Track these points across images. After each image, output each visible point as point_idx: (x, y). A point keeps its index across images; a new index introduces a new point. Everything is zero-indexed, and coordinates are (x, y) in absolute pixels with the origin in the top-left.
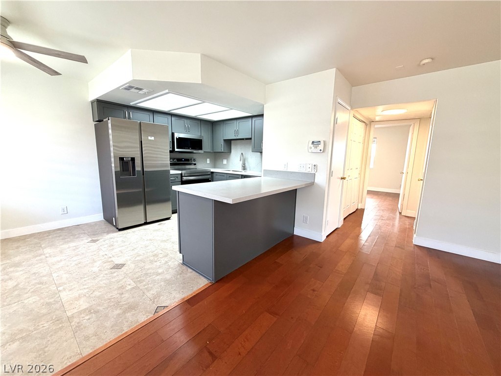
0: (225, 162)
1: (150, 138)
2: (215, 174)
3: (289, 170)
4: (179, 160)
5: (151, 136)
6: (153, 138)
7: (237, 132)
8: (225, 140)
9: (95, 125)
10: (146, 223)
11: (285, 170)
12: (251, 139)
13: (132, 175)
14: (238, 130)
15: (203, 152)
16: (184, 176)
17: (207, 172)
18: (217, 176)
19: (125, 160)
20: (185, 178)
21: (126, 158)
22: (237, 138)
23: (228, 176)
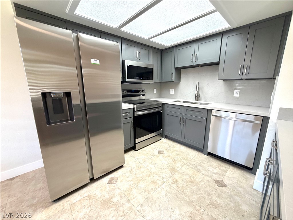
0: (172, 92)
1: (93, 61)
2: (166, 106)
4: (129, 91)
5: (95, 58)
6: (98, 62)
7: (195, 57)
8: (176, 69)
13: (69, 118)
14: (197, 54)
15: (153, 82)
16: (136, 111)
17: (160, 104)
18: (169, 109)
19: (52, 97)
20: (138, 113)
21: (54, 93)
22: (196, 64)
23: (186, 109)
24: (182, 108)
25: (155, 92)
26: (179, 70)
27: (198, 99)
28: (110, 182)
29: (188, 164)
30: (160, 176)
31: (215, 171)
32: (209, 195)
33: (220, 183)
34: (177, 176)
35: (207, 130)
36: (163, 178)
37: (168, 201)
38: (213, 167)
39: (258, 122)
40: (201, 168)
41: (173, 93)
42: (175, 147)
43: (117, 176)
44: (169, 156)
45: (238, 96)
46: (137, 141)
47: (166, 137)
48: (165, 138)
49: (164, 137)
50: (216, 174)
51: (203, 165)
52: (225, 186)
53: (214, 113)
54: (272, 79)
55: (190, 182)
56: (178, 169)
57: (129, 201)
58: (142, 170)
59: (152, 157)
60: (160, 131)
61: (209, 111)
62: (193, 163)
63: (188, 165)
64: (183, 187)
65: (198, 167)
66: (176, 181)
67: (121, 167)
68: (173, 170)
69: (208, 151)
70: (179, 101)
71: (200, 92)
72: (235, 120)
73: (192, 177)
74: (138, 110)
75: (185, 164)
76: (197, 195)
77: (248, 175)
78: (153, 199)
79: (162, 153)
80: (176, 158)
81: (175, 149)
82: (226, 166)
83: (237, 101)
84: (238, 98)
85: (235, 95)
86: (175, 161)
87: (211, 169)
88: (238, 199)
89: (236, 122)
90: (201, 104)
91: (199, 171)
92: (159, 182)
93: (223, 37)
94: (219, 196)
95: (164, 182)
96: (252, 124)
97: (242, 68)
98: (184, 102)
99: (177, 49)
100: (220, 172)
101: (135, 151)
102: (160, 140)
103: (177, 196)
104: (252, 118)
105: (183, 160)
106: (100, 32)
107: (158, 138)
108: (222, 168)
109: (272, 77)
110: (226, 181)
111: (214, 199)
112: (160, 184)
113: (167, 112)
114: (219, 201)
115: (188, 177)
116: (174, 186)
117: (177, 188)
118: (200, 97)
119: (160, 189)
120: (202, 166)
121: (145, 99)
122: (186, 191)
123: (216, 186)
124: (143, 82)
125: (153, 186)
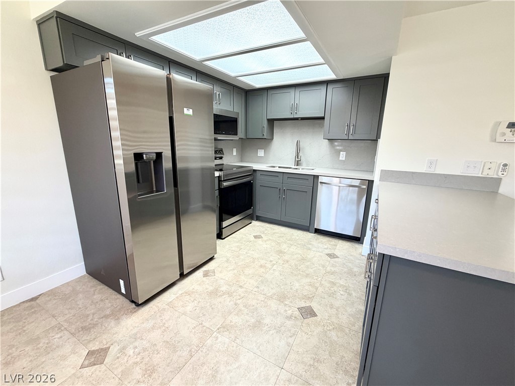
0: (261, 153)
1: (185, 111)
2: (258, 174)
3: (439, 171)
5: (188, 108)
6: (190, 112)
7: (295, 108)
8: (268, 120)
9: (51, 77)
10: (183, 276)
11: (431, 171)
12: (323, 118)
13: (155, 189)
14: (298, 104)
15: (238, 139)
16: (224, 181)
17: (250, 171)
18: (262, 177)
19: (145, 159)
20: (225, 184)
21: (146, 154)
22: (296, 116)
23: (286, 176)
24: (281, 176)
25: (235, 153)
26: (271, 122)
27: (298, 163)
28: (206, 275)
29: (295, 244)
30: (267, 260)
31: (326, 247)
32: (323, 266)
33: (332, 256)
34: (286, 257)
35: (313, 201)
36: (271, 261)
37: (285, 278)
38: (322, 244)
39: (365, 187)
40: (310, 246)
41: (263, 155)
42: (274, 230)
43: (213, 268)
44: (270, 240)
45: (344, 159)
46: (225, 224)
47: (259, 219)
48: (257, 220)
49: (255, 219)
50: (327, 249)
51: (312, 243)
52: (337, 257)
53: (321, 179)
54: (375, 140)
55: (302, 260)
56: (285, 251)
57: (241, 287)
58: (242, 257)
59: (248, 243)
60: (249, 212)
61: (316, 177)
62: (300, 243)
63: (295, 246)
64: (296, 265)
65: (307, 246)
66: (287, 262)
67: (212, 259)
68: (280, 252)
69: (315, 227)
70: (274, 167)
71: (300, 154)
72: (339, 186)
73: (302, 255)
74: (225, 179)
75: (291, 245)
76: (312, 268)
77: (356, 245)
78: (267, 280)
79: (259, 238)
80: (279, 240)
81: (274, 231)
82: (336, 241)
83: (344, 165)
84: (344, 162)
85: (341, 159)
86: (279, 244)
87: (320, 245)
88: (350, 265)
89: (341, 188)
90: (303, 169)
91: (309, 249)
92: (269, 265)
93: (328, 87)
94: (333, 266)
95: (274, 264)
96: (357, 188)
97: (349, 126)
98: (279, 167)
99: (271, 92)
100: (330, 247)
101: (221, 240)
102: (251, 223)
103: (292, 273)
104: (357, 183)
105: (288, 242)
106: (169, 62)
107: (247, 222)
108: (332, 243)
109: (375, 139)
110: (337, 253)
111: (328, 269)
112: (270, 267)
113: (259, 182)
114: (333, 269)
115: (299, 256)
116: (286, 265)
117: (290, 267)
118: (300, 160)
119: (271, 271)
120: (310, 244)
121: (223, 164)
122: (301, 267)
123: (329, 259)
124: (219, 138)
125: (262, 270)
